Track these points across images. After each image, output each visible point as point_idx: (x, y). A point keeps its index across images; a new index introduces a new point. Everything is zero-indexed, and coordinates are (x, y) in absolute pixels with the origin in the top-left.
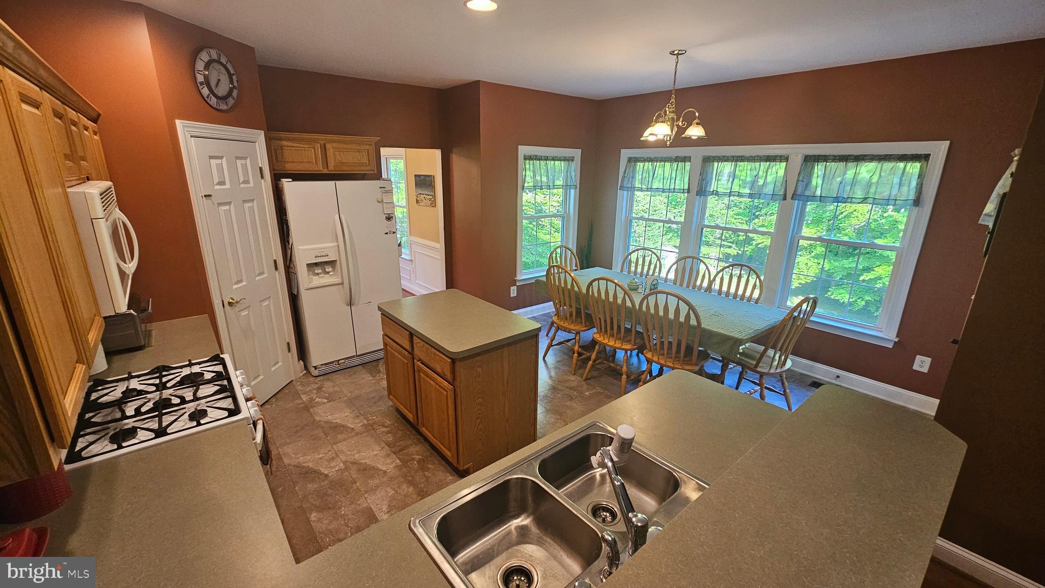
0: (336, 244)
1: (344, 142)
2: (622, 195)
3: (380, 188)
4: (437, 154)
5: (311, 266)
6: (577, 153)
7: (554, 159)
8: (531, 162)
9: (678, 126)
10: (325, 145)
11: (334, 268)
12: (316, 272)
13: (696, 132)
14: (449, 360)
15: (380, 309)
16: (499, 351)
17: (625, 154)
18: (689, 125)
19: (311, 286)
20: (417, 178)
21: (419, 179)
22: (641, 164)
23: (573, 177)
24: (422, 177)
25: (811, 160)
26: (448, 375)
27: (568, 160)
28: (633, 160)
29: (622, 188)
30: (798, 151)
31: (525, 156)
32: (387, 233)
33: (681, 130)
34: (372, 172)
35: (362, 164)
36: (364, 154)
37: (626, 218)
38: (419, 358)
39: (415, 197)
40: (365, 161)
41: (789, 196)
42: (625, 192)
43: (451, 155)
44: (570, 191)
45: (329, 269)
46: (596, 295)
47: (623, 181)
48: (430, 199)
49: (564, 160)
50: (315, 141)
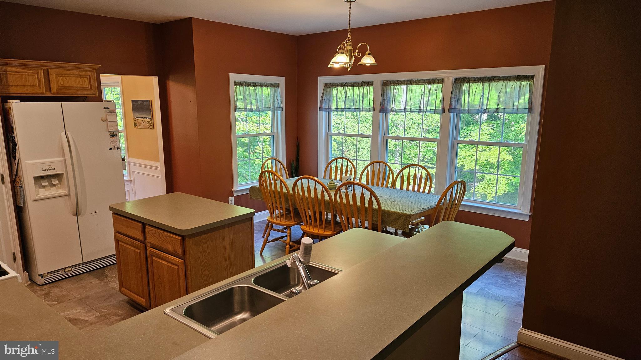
0: (63, 159)
1: (67, 68)
2: (322, 116)
3: (105, 108)
4: (154, 80)
5: (38, 179)
6: (281, 80)
7: (261, 85)
8: (241, 88)
9: (355, 56)
10: (48, 70)
11: (60, 182)
12: (43, 184)
13: (368, 60)
14: (180, 238)
15: (111, 209)
16: (221, 231)
17: (322, 80)
18: (363, 55)
19: (38, 197)
20: (134, 103)
21: (137, 104)
22: (336, 89)
23: (279, 101)
24: (139, 103)
25: (459, 82)
26: (179, 251)
27: (274, 86)
28: (329, 86)
29: (321, 109)
30: (449, 75)
31: (235, 82)
32: (111, 149)
33: (358, 59)
34: (94, 96)
35: (84, 89)
36: (86, 79)
37: (327, 134)
38: (151, 244)
39: (133, 121)
40: (86, 85)
41: (446, 109)
42: (324, 113)
43: (167, 82)
44: (277, 113)
45: (55, 182)
46: (301, 193)
47: (321, 103)
48: (149, 122)
49: (271, 86)
50: (38, 67)
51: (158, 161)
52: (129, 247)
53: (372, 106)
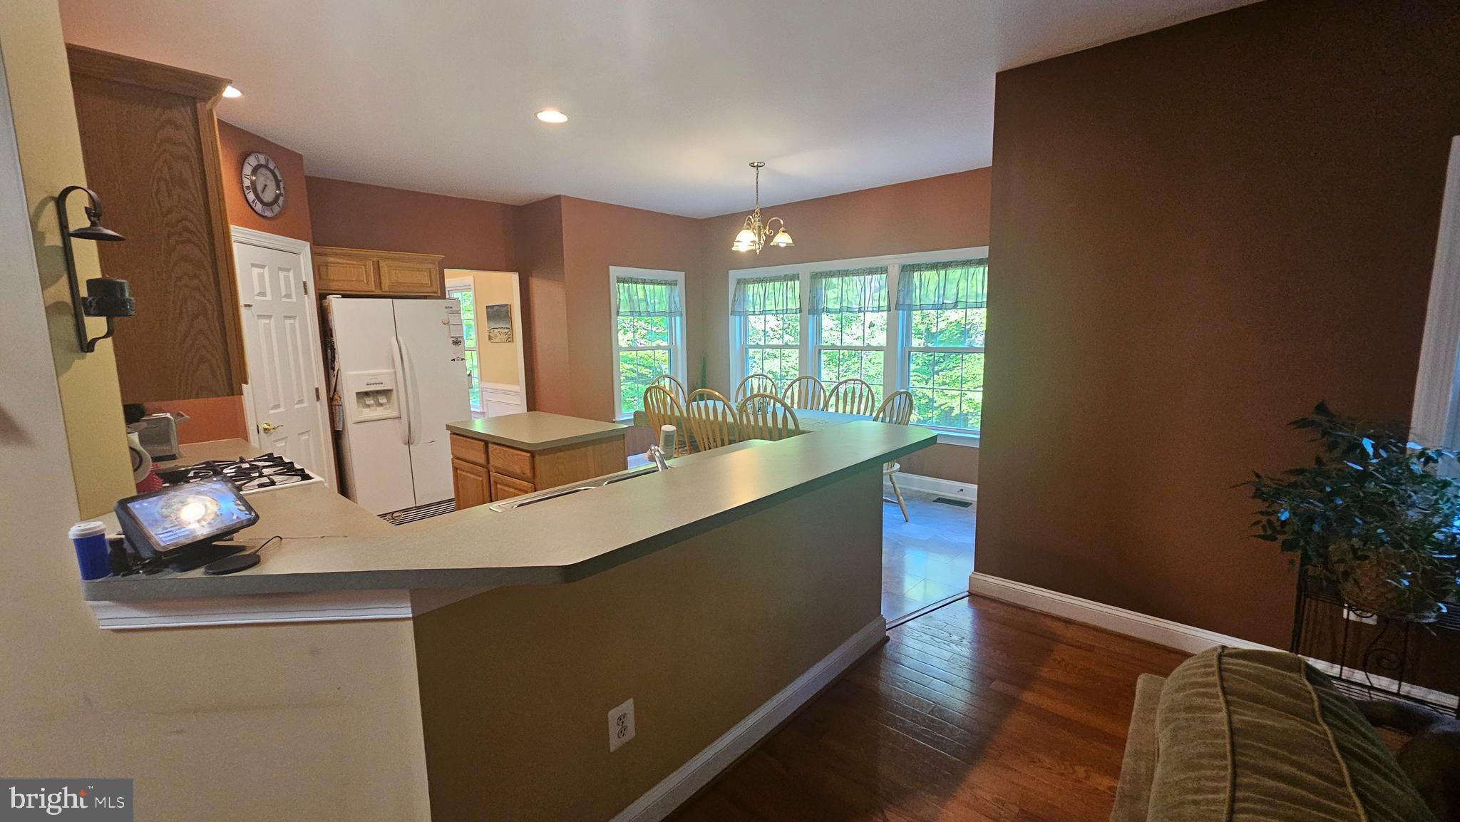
0: (393, 371)
1: (402, 260)
2: (735, 321)
3: (446, 307)
4: (515, 277)
5: (362, 395)
6: (680, 276)
7: (653, 282)
8: (626, 285)
9: (765, 234)
10: (378, 261)
11: (389, 399)
12: (367, 402)
13: (783, 239)
14: (528, 455)
15: (448, 427)
16: (583, 450)
17: (734, 275)
18: (776, 233)
19: (361, 419)
20: (489, 310)
21: (492, 310)
22: (751, 286)
23: (677, 302)
24: (495, 308)
25: (908, 269)
26: (528, 472)
27: (670, 284)
28: (742, 282)
29: (733, 313)
30: (894, 262)
31: (617, 278)
32: (454, 360)
33: (769, 238)
34: (435, 295)
35: (422, 285)
36: (426, 274)
37: (742, 347)
38: (496, 468)
39: (488, 334)
40: (426, 281)
41: (893, 306)
42: (738, 317)
43: (530, 278)
44: (675, 319)
45: (383, 400)
47: (733, 305)
48: (506, 333)
49: (665, 284)
50: (366, 258)
51: (517, 383)
52: (469, 475)
53: (798, 306)
